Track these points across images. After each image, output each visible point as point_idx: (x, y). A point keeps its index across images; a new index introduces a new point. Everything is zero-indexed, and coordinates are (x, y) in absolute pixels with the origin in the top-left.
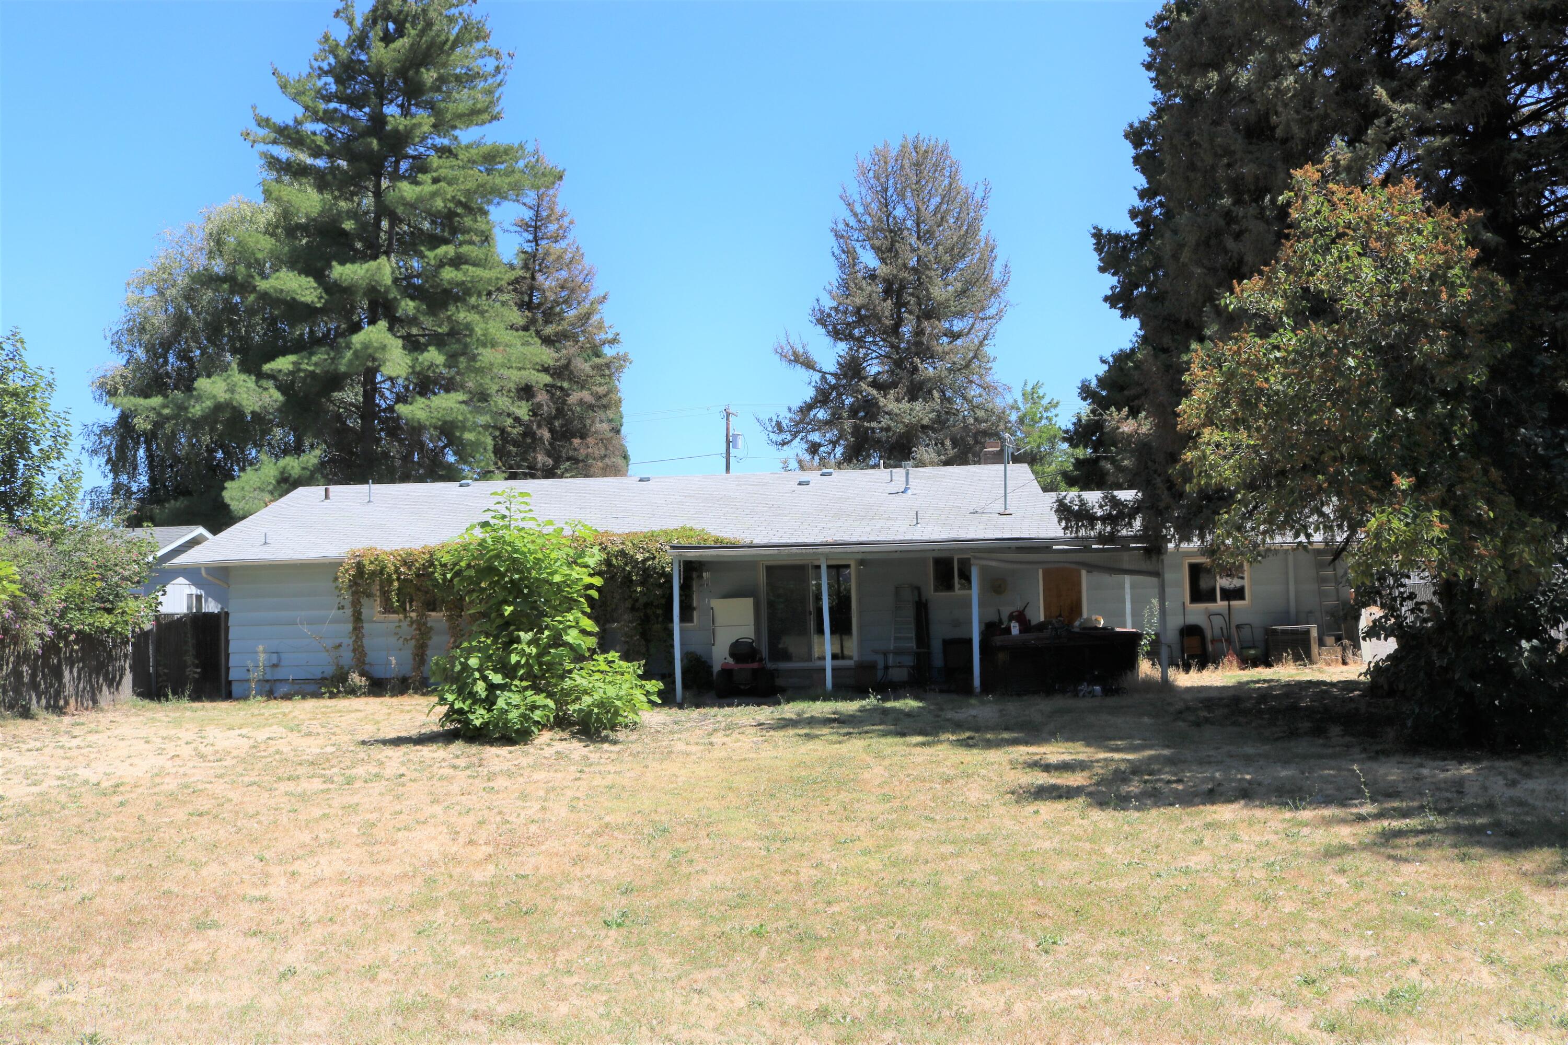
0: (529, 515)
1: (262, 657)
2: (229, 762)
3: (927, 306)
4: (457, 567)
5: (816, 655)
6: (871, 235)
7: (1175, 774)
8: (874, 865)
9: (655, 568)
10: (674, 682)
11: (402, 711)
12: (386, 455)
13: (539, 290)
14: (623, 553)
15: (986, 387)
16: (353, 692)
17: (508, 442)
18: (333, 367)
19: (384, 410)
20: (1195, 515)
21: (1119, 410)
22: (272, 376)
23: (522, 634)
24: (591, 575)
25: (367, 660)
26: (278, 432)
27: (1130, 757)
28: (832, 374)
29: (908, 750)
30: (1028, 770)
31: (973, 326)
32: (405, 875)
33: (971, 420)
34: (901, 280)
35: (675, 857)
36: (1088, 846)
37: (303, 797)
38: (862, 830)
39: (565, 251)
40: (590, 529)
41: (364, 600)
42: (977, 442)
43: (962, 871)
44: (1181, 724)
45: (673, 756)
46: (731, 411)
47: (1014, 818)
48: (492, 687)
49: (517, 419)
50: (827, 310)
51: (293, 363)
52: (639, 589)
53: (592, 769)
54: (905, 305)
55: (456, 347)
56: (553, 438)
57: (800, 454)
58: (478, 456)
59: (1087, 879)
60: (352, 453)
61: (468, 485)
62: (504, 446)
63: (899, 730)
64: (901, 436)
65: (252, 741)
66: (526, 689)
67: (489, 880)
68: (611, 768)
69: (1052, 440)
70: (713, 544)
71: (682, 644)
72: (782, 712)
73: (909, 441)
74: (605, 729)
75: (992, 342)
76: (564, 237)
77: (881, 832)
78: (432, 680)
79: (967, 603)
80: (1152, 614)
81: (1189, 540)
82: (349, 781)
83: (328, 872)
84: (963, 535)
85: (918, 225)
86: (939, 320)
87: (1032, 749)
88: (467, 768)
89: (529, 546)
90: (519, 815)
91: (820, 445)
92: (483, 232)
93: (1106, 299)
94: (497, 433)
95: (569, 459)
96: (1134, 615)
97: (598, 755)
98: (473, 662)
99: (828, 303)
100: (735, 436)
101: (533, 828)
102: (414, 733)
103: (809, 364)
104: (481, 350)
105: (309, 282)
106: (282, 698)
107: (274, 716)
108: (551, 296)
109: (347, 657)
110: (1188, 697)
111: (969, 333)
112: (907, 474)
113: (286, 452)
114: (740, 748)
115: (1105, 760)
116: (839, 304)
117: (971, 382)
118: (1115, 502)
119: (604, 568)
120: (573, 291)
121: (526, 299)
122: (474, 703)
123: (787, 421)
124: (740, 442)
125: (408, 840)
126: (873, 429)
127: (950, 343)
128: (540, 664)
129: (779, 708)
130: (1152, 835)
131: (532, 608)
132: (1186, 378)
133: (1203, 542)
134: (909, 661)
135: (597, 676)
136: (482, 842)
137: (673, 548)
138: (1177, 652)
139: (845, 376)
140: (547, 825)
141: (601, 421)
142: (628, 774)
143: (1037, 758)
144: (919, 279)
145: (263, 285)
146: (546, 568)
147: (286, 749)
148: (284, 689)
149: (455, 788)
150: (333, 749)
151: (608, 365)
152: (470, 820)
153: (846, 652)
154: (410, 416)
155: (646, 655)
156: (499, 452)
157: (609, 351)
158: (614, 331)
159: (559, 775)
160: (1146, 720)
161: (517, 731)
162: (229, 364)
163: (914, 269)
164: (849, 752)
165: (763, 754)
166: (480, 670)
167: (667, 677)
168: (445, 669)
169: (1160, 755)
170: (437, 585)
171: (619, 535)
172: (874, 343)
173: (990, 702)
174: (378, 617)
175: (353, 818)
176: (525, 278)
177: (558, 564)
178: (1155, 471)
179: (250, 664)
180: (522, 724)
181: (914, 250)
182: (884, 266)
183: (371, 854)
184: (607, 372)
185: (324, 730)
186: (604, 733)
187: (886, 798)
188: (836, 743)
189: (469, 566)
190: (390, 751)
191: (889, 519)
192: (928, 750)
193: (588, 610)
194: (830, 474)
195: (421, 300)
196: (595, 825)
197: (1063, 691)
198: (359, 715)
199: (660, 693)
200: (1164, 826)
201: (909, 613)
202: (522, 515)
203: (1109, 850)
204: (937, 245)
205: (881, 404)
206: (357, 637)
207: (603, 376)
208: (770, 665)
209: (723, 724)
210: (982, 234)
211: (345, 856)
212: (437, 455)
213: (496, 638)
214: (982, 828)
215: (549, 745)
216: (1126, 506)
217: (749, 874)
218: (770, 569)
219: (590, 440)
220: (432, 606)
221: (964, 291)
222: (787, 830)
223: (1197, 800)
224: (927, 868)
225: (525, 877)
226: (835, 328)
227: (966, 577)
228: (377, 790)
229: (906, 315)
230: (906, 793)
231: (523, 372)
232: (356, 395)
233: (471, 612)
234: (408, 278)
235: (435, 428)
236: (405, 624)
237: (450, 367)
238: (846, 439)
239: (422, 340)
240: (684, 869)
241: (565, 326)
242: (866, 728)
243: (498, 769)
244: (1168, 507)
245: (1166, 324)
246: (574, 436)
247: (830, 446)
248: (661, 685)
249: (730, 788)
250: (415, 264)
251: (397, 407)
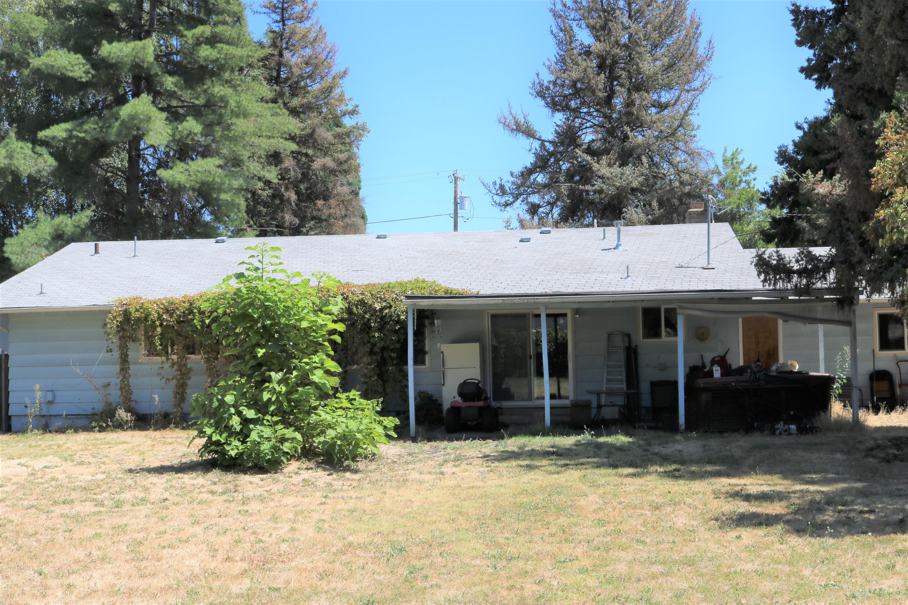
0: (280, 267)
1: (38, 395)
2: (9, 488)
3: (636, 79)
4: (215, 314)
5: (536, 396)
6: (586, 14)
7: (867, 506)
8: (591, 582)
9: (391, 316)
10: (408, 418)
11: (165, 443)
12: (149, 214)
13: (286, 66)
14: (362, 303)
15: (690, 154)
16: (120, 426)
17: (259, 203)
18: (102, 135)
19: (148, 174)
20: (886, 269)
21: (815, 173)
22: (44, 143)
23: (273, 374)
24: (335, 322)
25: (133, 397)
26: (52, 194)
27: (824, 489)
28: (550, 142)
29: (620, 480)
30: (730, 499)
31: (679, 97)
32: (170, 588)
33: (677, 184)
34: (614, 56)
35: (411, 573)
36: (787, 569)
37: (77, 519)
38: (579, 551)
39: (309, 31)
40: (334, 281)
41: (130, 344)
42: (682, 203)
43: (672, 589)
44: (871, 460)
45: (408, 483)
46: (459, 175)
47: (718, 542)
48: (245, 421)
49: (268, 183)
50: (546, 84)
51: (66, 130)
52: (377, 335)
53: (335, 495)
54: (617, 78)
55: (212, 117)
56: (299, 199)
57: (521, 214)
58: (232, 215)
59: (787, 598)
60: (118, 213)
61: (223, 241)
62: (255, 207)
63: (611, 462)
64: (613, 198)
65: (30, 469)
66: (276, 423)
67: (245, 592)
68: (353, 494)
69: (750, 202)
70: (443, 295)
71: (415, 384)
72: (506, 446)
73: (620, 203)
74: (347, 459)
75: (696, 112)
76: (308, 18)
77: (597, 553)
78: (192, 415)
79: (674, 351)
80: (844, 360)
81: (880, 292)
82: (118, 505)
83: (100, 585)
84: (670, 287)
85: (629, 5)
86: (648, 92)
87: (734, 481)
88: (223, 493)
89: (279, 295)
90: (271, 535)
91: (539, 206)
92: (235, 13)
93: (802, 70)
94: (249, 196)
95: (313, 218)
96: (826, 360)
97: (341, 482)
98: (229, 399)
99: (547, 77)
100: (462, 198)
101: (284, 547)
102: (175, 462)
103: (529, 133)
104: (234, 120)
105: (78, 59)
106: (56, 431)
107: (50, 447)
108: (296, 71)
109: (115, 395)
110: (878, 435)
111: (675, 103)
112: (619, 232)
113: (58, 212)
114: (468, 477)
115: (801, 491)
116: (557, 78)
117: (677, 148)
118: (811, 258)
119: (345, 316)
120: (316, 67)
121: (275, 74)
122: (230, 436)
123: (509, 185)
124: (467, 204)
125: (172, 557)
126: (587, 192)
127: (659, 112)
128: (289, 401)
129: (502, 442)
130: (847, 559)
131: (282, 351)
132: (880, 142)
133: (893, 294)
134: (620, 401)
135: (340, 412)
136: (238, 558)
137: (408, 297)
138: (867, 395)
139: (562, 144)
140: (296, 544)
141: (342, 185)
142: (368, 500)
143: (738, 488)
144: (630, 55)
145: (36, 62)
146: (295, 315)
147: (61, 476)
148: (58, 423)
149: (213, 511)
150: (103, 476)
151: (348, 134)
152: (227, 539)
153: (563, 393)
154: (171, 179)
155: (384, 394)
156: (251, 212)
157: (348, 122)
158: (353, 103)
159: (306, 500)
160: (839, 456)
161: (268, 461)
162: (7, 133)
163: (625, 46)
164: (566, 481)
165: (489, 483)
166: (235, 406)
167: (403, 414)
168: (204, 405)
169: (852, 488)
170: (195, 331)
171: (359, 286)
172: (589, 113)
173: (693, 438)
174: (143, 359)
175: (123, 537)
176: (273, 55)
177: (305, 311)
178: (848, 229)
179: (28, 401)
180: (272, 454)
181: (626, 28)
182: (598, 44)
183: (139, 570)
184: (347, 140)
185: (94, 460)
186: (346, 463)
187: (601, 523)
188: (554, 473)
189: (225, 313)
190: (154, 478)
191: (602, 272)
192: (638, 481)
193: (332, 353)
194: (549, 232)
195: (179, 75)
196: (340, 544)
197: (761, 429)
198: (126, 446)
199: (396, 428)
200: (858, 552)
201: (620, 358)
202: (273, 268)
203: (807, 572)
204: (646, 24)
205: (594, 169)
206: (124, 376)
207: (343, 143)
208: (494, 404)
209: (453, 456)
210: (688, 13)
211: (116, 570)
212: (195, 214)
213: (250, 377)
214: (689, 551)
215: (296, 473)
216: (821, 261)
217: (478, 588)
218: (494, 317)
219: (333, 202)
220: (191, 349)
221: (670, 66)
222: (511, 549)
223: (888, 529)
224: (640, 586)
225: (277, 590)
226: (553, 100)
227: (672, 326)
228: (143, 513)
229: (618, 88)
230: (619, 519)
231: (272, 140)
232: (122, 161)
233: (227, 354)
234: (168, 55)
235: (194, 190)
236: (167, 366)
237: (206, 136)
238: (563, 201)
239: (181, 111)
240: (420, 584)
241: (309, 98)
242: (581, 461)
243: (251, 494)
244: (860, 262)
245: (860, 94)
246: (317, 198)
247: (548, 207)
248: (397, 421)
249: (460, 513)
250: (174, 42)
251: (158, 172)
